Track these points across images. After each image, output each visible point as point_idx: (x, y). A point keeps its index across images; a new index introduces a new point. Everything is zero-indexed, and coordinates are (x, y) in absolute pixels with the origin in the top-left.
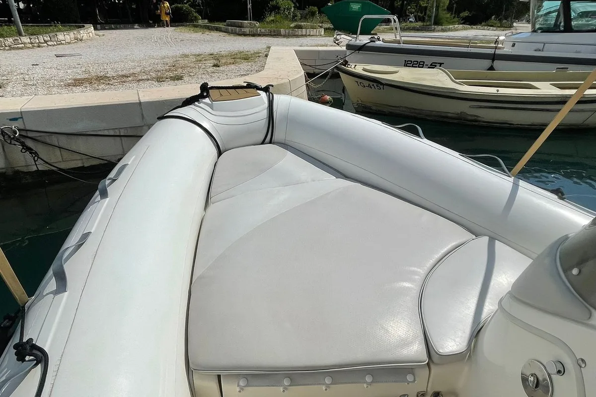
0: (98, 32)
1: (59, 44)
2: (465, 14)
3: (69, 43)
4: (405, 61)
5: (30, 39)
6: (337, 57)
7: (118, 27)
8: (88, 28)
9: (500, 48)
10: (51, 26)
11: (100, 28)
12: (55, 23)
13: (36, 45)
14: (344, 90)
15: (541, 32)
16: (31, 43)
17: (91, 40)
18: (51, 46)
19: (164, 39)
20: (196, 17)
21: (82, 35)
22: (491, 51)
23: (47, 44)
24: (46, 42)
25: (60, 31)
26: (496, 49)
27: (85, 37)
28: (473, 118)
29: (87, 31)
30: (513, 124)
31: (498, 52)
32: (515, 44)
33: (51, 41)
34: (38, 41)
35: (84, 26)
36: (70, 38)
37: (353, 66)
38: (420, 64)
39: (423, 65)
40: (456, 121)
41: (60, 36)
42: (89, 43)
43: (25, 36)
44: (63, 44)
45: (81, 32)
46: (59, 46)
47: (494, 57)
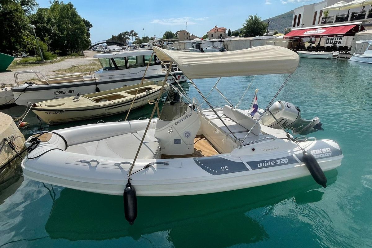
2: (58, 51)
4: (55, 92)
6: (28, 103)
9: (97, 80)
14: (38, 117)
22: (94, 81)
28: (108, 114)
37: (39, 106)
38: (63, 92)
39: (65, 92)
40: (101, 117)
47: (96, 84)
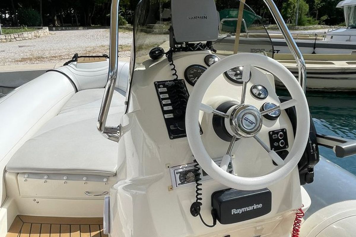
0: (51, 32)
1: (24, 40)
2: (325, 17)
3: (30, 39)
4: (251, 49)
5: (6, 36)
7: (67, 28)
8: (44, 29)
9: (319, 40)
10: (21, 28)
11: (55, 30)
12: (23, 26)
13: (8, 40)
15: (351, 28)
16: (6, 39)
17: (46, 37)
18: (18, 41)
19: (95, 36)
20: (124, 22)
21: (39, 34)
23: (16, 40)
24: (15, 38)
25: (26, 31)
26: (316, 40)
27: (42, 35)
29: (44, 31)
30: (311, 88)
31: (317, 42)
32: (333, 37)
33: (19, 37)
34: (10, 38)
35: (42, 28)
36: (32, 36)
38: (261, 51)
41: (25, 34)
42: (44, 39)
43: (3, 34)
44: (27, 40)
45: (40, 32)
46: (23, 41)
47: (315, 46)
